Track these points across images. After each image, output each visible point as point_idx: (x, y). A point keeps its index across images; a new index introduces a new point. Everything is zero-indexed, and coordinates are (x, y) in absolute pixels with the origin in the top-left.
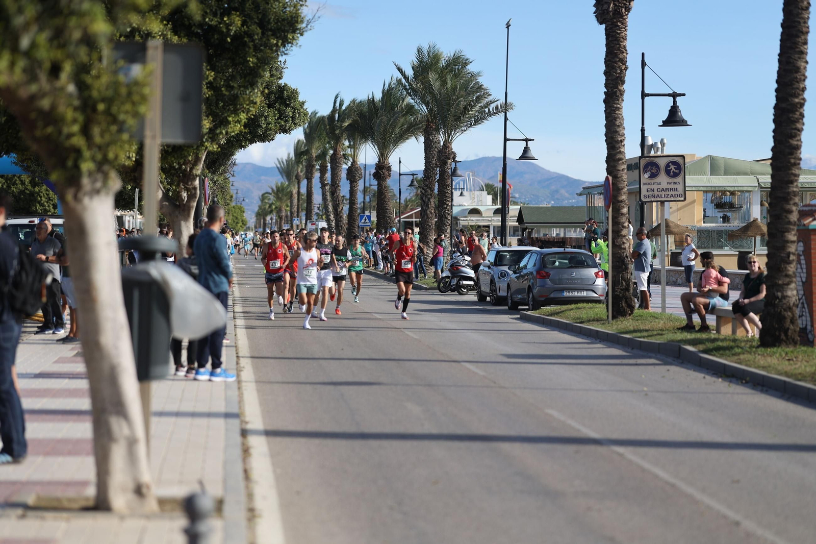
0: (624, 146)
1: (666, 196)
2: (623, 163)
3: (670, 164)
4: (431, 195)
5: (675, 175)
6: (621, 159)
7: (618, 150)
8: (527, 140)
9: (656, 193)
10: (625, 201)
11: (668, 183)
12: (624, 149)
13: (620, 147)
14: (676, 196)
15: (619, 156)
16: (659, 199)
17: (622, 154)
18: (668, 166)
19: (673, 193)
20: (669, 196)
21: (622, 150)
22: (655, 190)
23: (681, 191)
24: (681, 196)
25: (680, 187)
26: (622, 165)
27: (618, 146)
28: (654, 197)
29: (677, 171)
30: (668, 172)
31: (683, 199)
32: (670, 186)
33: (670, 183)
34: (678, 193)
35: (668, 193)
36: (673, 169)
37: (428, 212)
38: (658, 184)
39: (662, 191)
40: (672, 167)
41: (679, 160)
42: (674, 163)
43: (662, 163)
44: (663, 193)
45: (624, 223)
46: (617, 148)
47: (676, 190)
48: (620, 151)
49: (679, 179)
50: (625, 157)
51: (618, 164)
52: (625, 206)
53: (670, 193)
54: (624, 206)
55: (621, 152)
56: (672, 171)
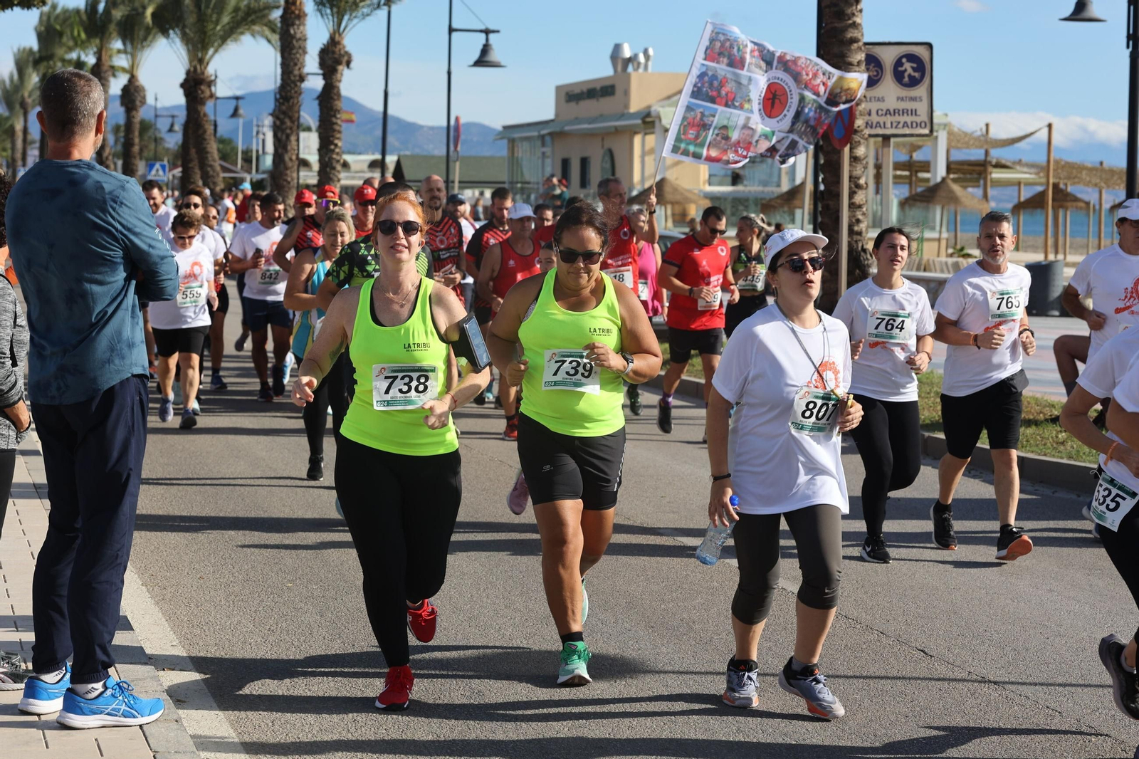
0: (861, 11)
1: (894, 125)
2: (860, 48)
3: (904, 60)
4: (291, 129)
5: (914, 83)
6: (855, 40)
7: (849, 19)
8: (487, 32)
9: (874, 118)
10: (862, 131)
11: (898, 99)
12: (861, 19)
13: (853, 14)
14: (914, 125)
15: (851, 34)
16: (880, 131)
17: (857, 29)
18: (898, 63)
19: (909, 119)
20: (901, 125)
21: (858, 20)
22: (874, 113)
23: (924, 117)
24: (923, 125)
25: (922, 108)
26: (856, 53)
27: (849, 11)
28: (871, 127)
29: (917, 75)
30: (898, 76)
31: (926, 131)
32: (902, 105)
33: (902, 99)
34: (918, 119)
35: (897, 118)
36: (910, 71)
37: (287, 158)
38: (879, 100)
39: (886, 114)
40: (908, 66)
41: (921, 52)
42: (912, 58)
43: (888, 57)
44: (889, 119)
45: (859, 178)
46: (847, 15)
47: (914, 112)
48: (854, 22)
49: (921, 91)
50: (862, 35)
51: (850, 50)
52: (862, 141)
53: (903, 119)
54: (859, 142)
55: (855, 25)
56: (906, 75)
